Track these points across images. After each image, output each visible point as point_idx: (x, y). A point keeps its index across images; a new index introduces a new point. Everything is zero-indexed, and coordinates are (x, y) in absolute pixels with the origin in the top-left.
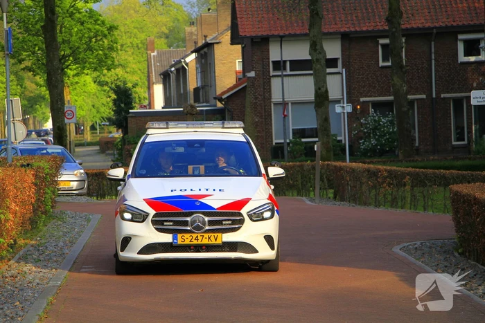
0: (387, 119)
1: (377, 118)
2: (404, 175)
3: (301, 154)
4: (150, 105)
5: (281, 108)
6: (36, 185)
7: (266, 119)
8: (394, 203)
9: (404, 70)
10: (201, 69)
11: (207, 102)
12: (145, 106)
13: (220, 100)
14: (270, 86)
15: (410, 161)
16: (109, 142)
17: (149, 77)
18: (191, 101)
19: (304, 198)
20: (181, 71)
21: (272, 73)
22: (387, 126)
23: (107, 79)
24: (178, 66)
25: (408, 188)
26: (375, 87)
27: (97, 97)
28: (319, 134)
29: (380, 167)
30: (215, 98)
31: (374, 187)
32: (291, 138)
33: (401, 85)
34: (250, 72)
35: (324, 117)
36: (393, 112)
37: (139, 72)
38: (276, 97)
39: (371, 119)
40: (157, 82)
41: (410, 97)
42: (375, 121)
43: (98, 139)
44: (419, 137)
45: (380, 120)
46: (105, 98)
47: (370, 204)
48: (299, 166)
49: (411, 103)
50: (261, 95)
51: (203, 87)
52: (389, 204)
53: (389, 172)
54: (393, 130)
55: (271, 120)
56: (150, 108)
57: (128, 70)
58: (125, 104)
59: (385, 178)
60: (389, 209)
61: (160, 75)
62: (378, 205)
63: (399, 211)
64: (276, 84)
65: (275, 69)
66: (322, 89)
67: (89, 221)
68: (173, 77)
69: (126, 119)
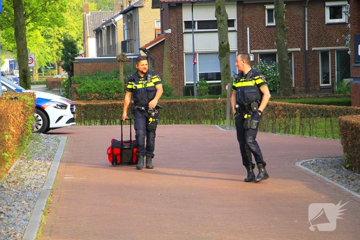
0: (271, 66)
1: (263, 66)
2: (295, 109)
3: (206, 93)
4: (85, 54)
5: (191, 57)
6: (23, 113)
7: (179, 65)
8: (287, 130)
9: (285, 29)
10: (127, 26)
11: (132, 52)
12: (81, 55)
13: (144, 51)
14: (182, 40)
15: (291, 98)
16: (54, 82)
17: (84, 32)
18: (119, 51)
19: (216, 126)
20: (111, 28)
21: (184, 31)
22: (271, 72)
23: (51, 34)
24: (108, 25)
25: (298, 118)
26: (262, 42)
27: (43, 47)
28: (222, 78)
29: (276, 102)
30: (140, 49)
31: (272, 118)
32: (198, 80)
33: (283, 41)
34: (167, 29)
35: (226, 64)
36: (276, 61)
37: (76, 28)
38: (187, 48)
39: (260, 67)
40: (91, 37)
41: (289, 50)
42: (262, 68)
43: (44, 79)
44: (295, 80)
45: (266, 67)
46: (49, 48)
47: (268, 131)
48: (212, 102)
49: (290, 54)
50: (176, 48)
51: (129, 41)
52: (283, 130)
53: (284, 106)
54: (276, 75)
55: (183, 66)
56: (85, 56)
57: (68, 27)
58: (71, 53)
59: (280, 111)
60: (283, 134)
61: (94, 31)
62: (274, 131)
63: (291, 135)
64: (187, 39)
65: (186, 28)
66: (225, 43)
67: (59, 141)
68: (104, 32)
69: (72, 64)
